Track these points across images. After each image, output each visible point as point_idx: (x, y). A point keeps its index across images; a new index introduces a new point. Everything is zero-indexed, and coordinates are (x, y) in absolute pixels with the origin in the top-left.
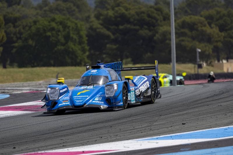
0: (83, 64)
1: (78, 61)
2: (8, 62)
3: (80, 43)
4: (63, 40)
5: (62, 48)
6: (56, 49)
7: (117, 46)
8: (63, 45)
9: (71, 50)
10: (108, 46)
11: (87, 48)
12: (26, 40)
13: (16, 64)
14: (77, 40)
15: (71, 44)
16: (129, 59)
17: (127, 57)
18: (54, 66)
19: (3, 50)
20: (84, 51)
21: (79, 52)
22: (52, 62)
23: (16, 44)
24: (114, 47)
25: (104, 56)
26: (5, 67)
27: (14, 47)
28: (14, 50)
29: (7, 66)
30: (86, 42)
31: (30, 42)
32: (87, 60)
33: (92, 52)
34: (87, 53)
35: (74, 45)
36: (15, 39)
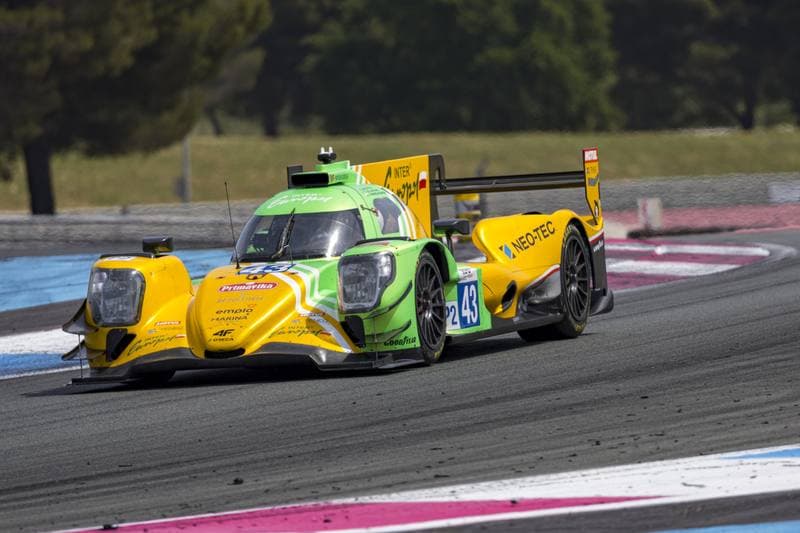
0: (592, 120)
1: (573, 108)
2: (285, 112)
3: (582, 36)
4: (509, 24)
5: (506, 55)
6: (480, 59)
7: (735, 49)
8: (513, 42)
9: (541, 64)
10: (698, 49)
11: (609, 55)
12: (359, 19)
13: (317, 121)
14: (570, 25)
15: (541, 42)
16: (782, 106)
17: (773, 96)
18: (472, 128)
19: (267, 62)
20: (595, 69)
21: (577, 75)
22: (465, 113)
23: (318, 40)
24: (720, 53)
25: (679, 91)
26: (271, 132)
27: (310, 49)
28: (311, 61)
29: (283, 128)
30: (605, 32)
31: (377, 30)
32: (607, 107)
33: (632, 73)
34: (611, 80)
35: (557, 43)
36: (312, 16)
